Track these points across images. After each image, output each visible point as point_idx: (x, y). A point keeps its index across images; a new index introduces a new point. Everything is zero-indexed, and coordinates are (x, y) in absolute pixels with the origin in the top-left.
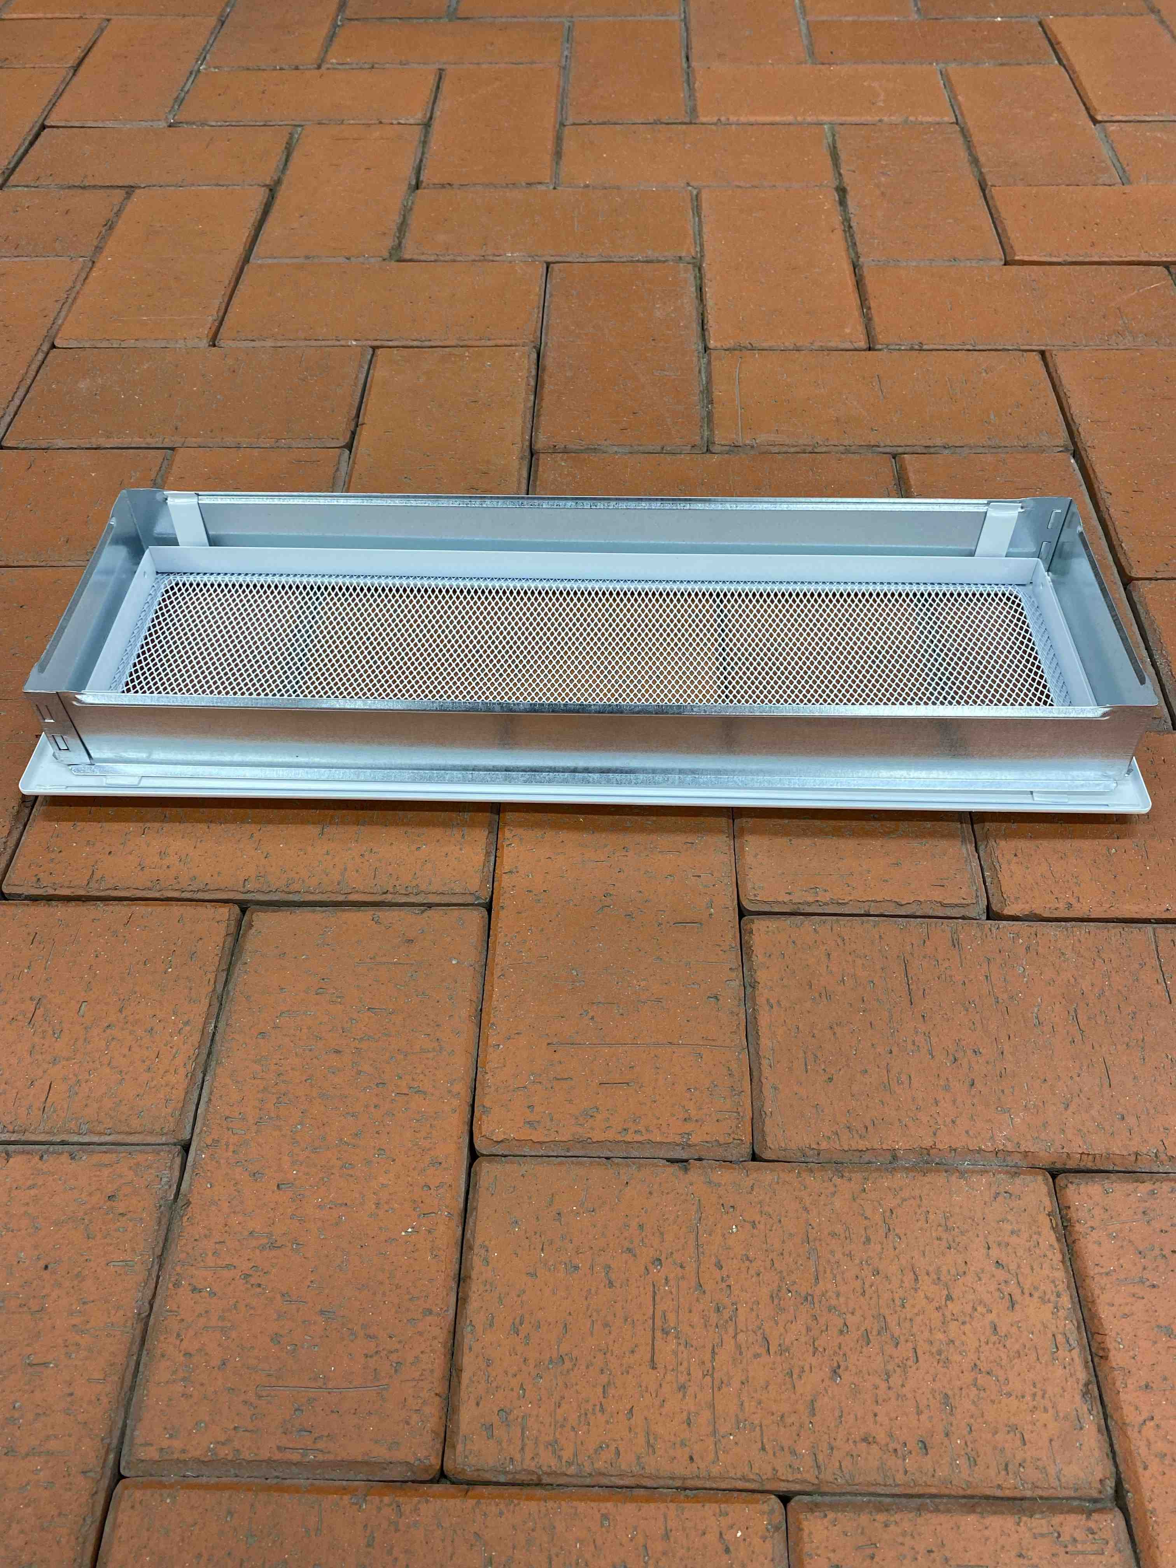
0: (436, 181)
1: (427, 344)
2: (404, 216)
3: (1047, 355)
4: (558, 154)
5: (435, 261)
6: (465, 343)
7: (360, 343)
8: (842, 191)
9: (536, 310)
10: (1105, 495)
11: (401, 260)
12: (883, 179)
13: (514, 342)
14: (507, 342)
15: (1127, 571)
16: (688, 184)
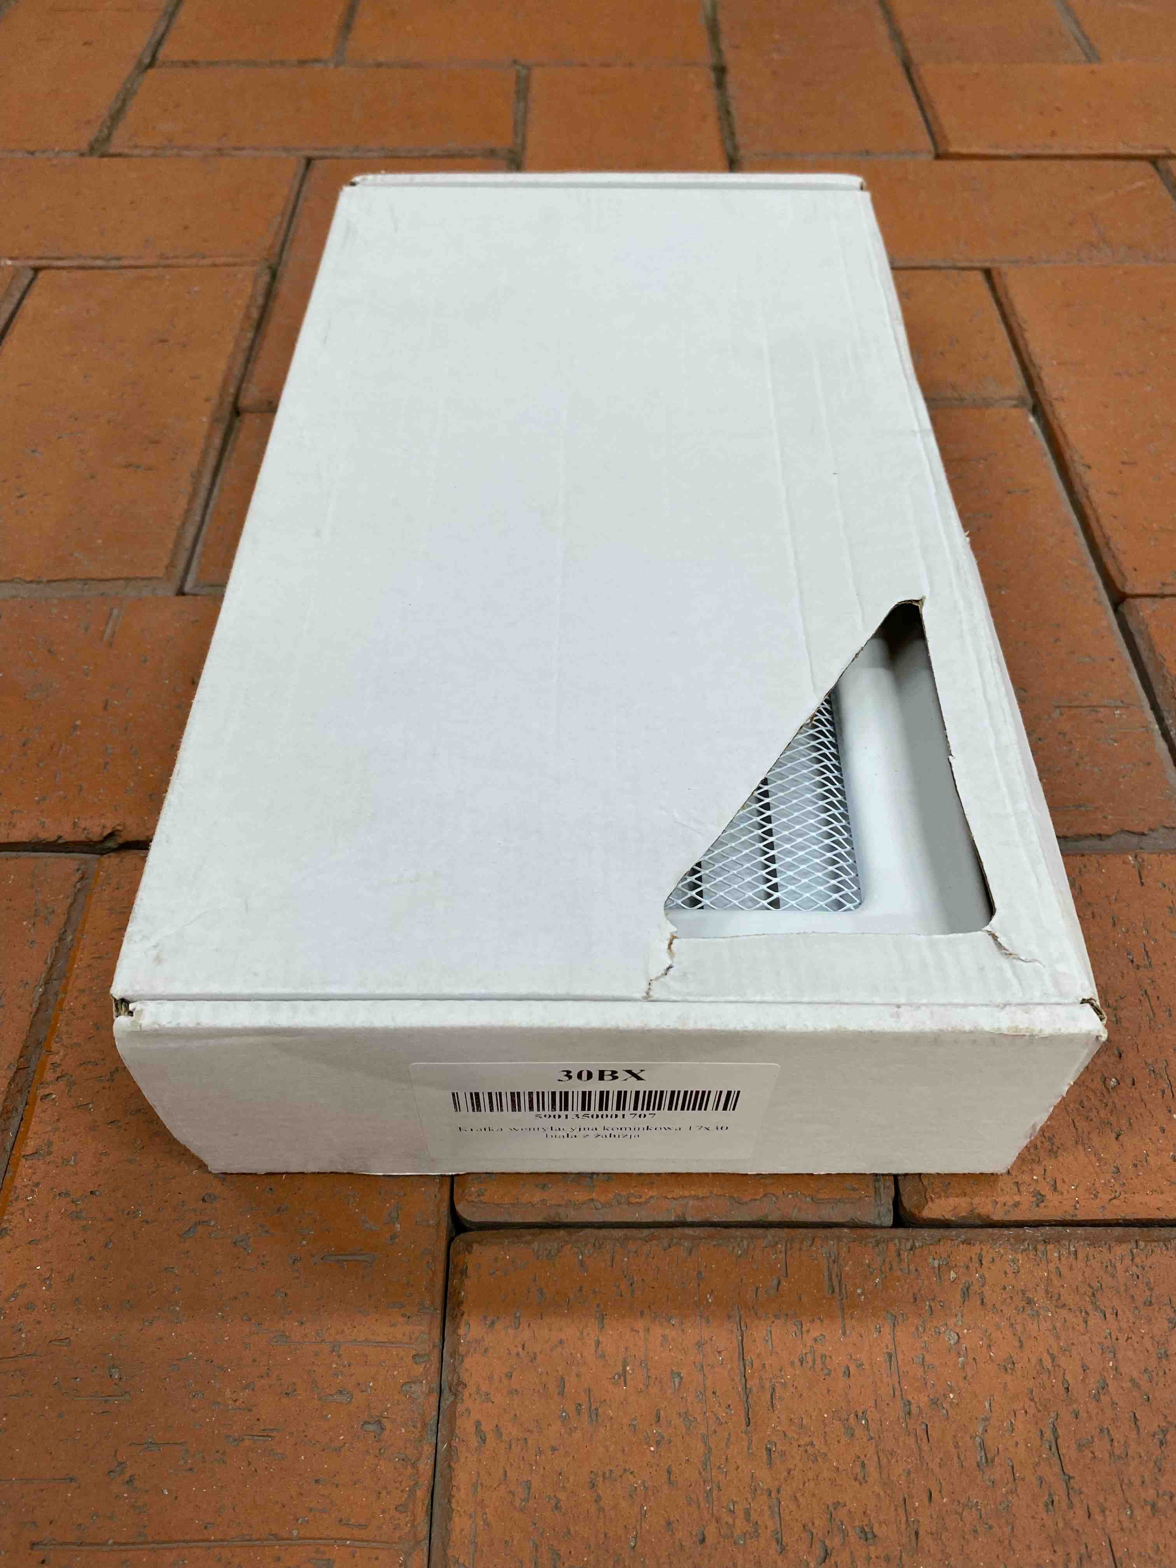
0: (175, 58)
1: (114, 263)
2: (124, 100)
3: (994, 274)
4: (347, 26)
5: (154, 155)
6: (169, 262)
7: (18, 263)
8: (721, 71)
9: (279, 219)
10: (1080, 469)
11: (103, 156)
12: (775, 56)
13: (238, 260)
14: (231, 260)
15: (1119, 585)
16: (515, 62)
